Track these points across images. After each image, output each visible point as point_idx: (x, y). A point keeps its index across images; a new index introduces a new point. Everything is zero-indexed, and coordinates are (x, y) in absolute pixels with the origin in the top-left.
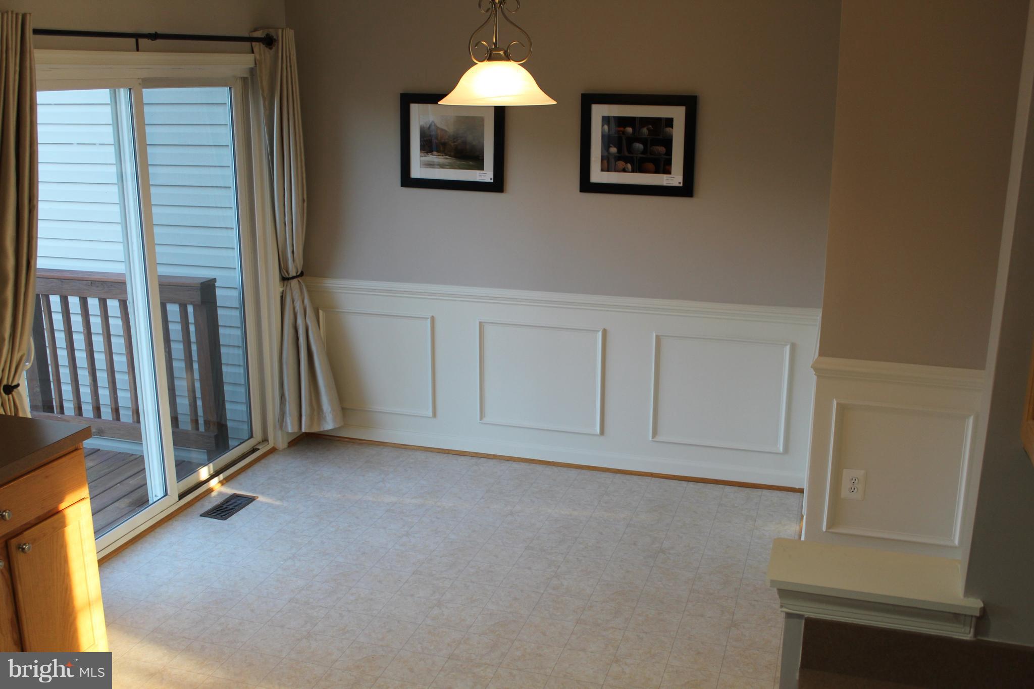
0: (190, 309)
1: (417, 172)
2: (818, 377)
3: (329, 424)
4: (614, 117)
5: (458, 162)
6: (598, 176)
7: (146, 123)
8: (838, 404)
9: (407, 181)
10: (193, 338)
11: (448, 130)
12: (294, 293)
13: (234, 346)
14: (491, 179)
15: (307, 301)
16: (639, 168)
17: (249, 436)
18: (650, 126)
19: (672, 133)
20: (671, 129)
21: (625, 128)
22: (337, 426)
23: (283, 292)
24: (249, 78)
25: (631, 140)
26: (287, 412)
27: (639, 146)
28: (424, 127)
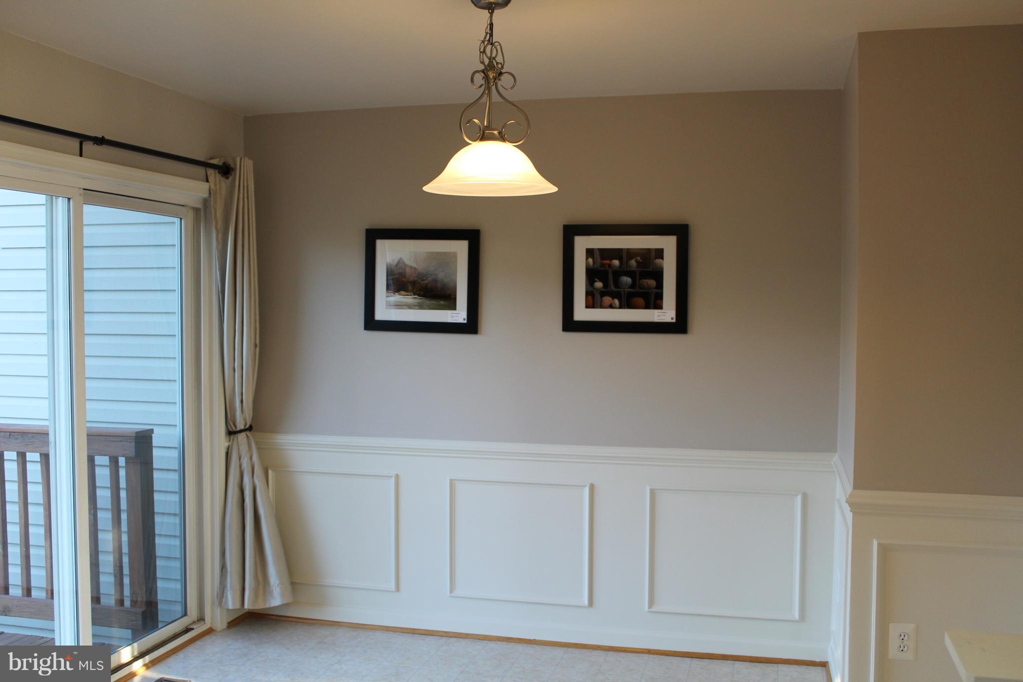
0: (122, 461)
1: (382, 313)
2: (855, 514)
3: (276, 599)
4: (599, 249)
5: (428, 302)
6: (582, 313)
7: (85, 267)
8: (879, 544)
9: (371, 324)
10: (124, 505)
11: (417, 267)
12: (241, 448)
13: (169, 514)
14: (464, 319)
15: (255, 458)
16: (627, 304)
17: (182, 613)
18: (639, 258)
19: (663, 264)
20: (661, 260)
21: (611, 261)
22: (285, 602)
23: (228, 448)
24: (202, 210)
25: (618, 273)
26: (229, 585)
27: (627, 280)
28: (391, 265)
